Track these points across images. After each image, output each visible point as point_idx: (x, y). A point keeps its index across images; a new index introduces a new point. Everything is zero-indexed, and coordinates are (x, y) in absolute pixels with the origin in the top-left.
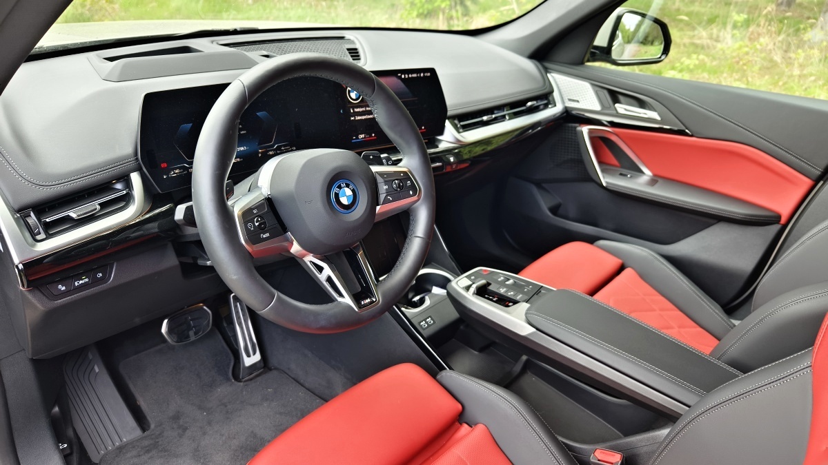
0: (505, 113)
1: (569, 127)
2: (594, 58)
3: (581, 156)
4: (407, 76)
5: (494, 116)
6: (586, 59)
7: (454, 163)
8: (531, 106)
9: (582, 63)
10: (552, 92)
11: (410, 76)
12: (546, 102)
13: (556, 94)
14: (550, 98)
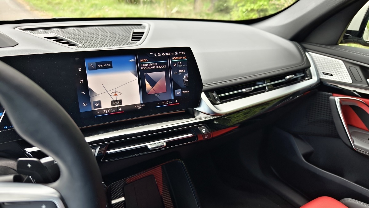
0: (265, 85)
1: (322, 95)
2: (346, 40)
3: (333, 119)
4: (159, 55)
5: (253, 88)
6: (340, 41)
7: (205, 134)
8: (289, 79)
9: (336, 44)
10: (310, 66)
11: (163, 54)
12: (303, 75)
13: (312, 69)
14: (307, 72)
